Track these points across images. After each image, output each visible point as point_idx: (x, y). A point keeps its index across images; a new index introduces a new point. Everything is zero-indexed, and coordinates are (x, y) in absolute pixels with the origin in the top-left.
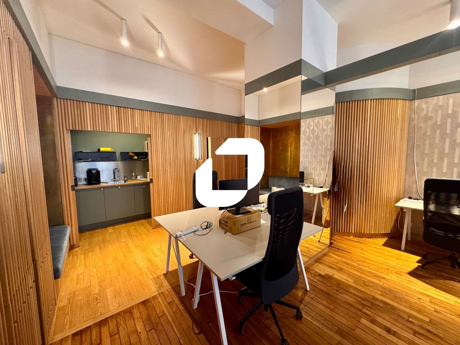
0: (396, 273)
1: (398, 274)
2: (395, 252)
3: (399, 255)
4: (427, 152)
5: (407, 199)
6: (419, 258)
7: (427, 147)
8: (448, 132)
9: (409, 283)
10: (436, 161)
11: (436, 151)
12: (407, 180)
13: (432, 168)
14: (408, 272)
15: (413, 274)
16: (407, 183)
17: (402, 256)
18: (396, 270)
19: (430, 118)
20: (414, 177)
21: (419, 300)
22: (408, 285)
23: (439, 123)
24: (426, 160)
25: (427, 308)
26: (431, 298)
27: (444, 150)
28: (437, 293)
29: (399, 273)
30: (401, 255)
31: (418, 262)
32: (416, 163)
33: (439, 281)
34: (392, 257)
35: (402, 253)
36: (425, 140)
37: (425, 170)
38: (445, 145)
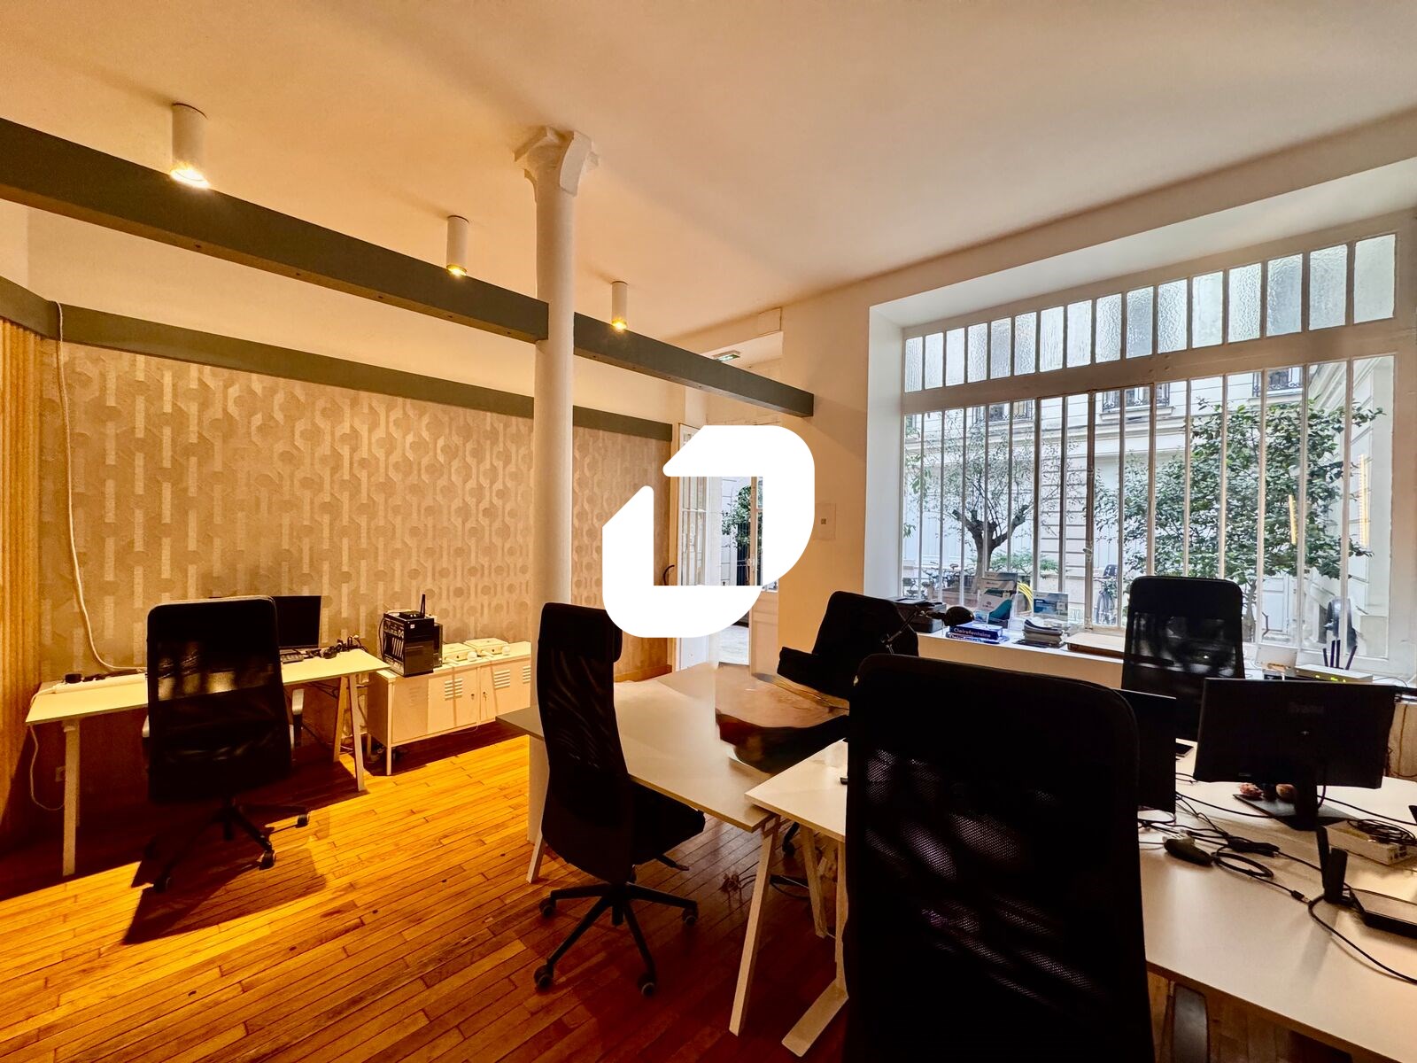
0: (84, 971)
1: (92, 970)
2: (41, 902)
3: (65, 899)
4: (110, 517)
5: (61, 686)
6: (134, 867)
7: (110, 504)
8: (167, 464)
9: (140, 970)
10: (139, 546)
11: (139, 516)
12: (47, 617)
13: (130, 571)
14: (120, 937)
15: (143, 929)
16: (47, 629)
17: (76, 896)
18: (81, 959)
19: (113, 414)
20: (76, 605)
21: (194, 997)
22: (143, 979)
23: (140, 434)
24: (110, 545)
25: (224, 998)
26: (216, 965)
27: (160, 515)
28: (224, 935)
29: (96, 964)
30: (69, 898)
31: (137, 882)
32: (77, 553)
33: (215, 898)
34: (40, 925)
35: (72, 884)
36: (103, 482)
37: (109, 577)
38: (160, 500)
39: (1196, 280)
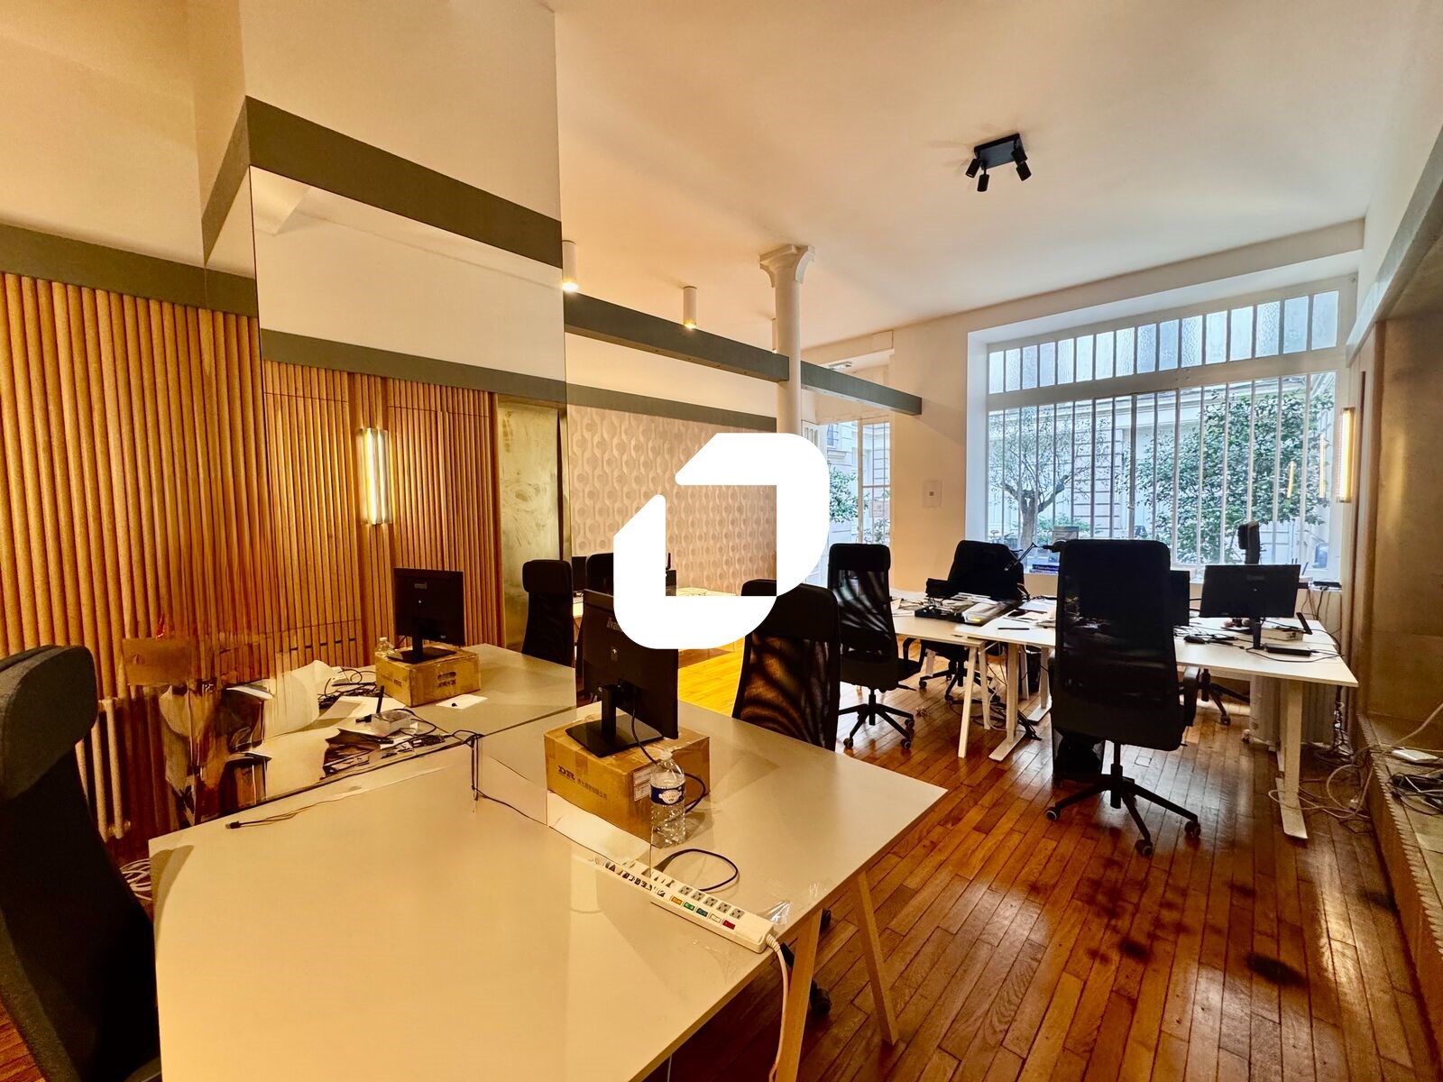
39: (1208, 316)
